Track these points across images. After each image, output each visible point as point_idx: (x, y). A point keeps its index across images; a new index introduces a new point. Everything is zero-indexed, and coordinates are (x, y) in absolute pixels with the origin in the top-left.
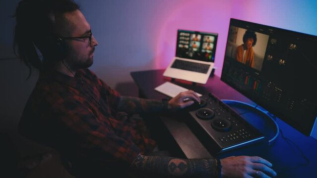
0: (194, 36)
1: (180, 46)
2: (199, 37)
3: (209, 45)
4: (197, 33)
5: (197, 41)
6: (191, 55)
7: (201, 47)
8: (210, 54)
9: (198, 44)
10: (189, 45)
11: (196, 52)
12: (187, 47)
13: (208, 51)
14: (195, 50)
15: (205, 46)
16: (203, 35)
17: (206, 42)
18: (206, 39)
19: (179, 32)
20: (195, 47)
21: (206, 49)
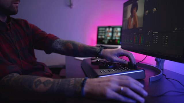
0: (107, 29)
1: (99, 37)
2: (111, 29)
3: (117, 34)
4: (109, 27)
5: (110, 32)
6: (106, 42)
7: (112, 36)
8: (118, 40)
9: (110, 34)
10: (104, 35)
11: (109, 40)
12: (103, 37)
13: (117, 38)
14: (109, 38)
15: (115, 35)
16: (113, 28)
17: (115, 32)
18: (115, 30)
19: (98, 28)
20: (109, 37)
21: (115, 37)
